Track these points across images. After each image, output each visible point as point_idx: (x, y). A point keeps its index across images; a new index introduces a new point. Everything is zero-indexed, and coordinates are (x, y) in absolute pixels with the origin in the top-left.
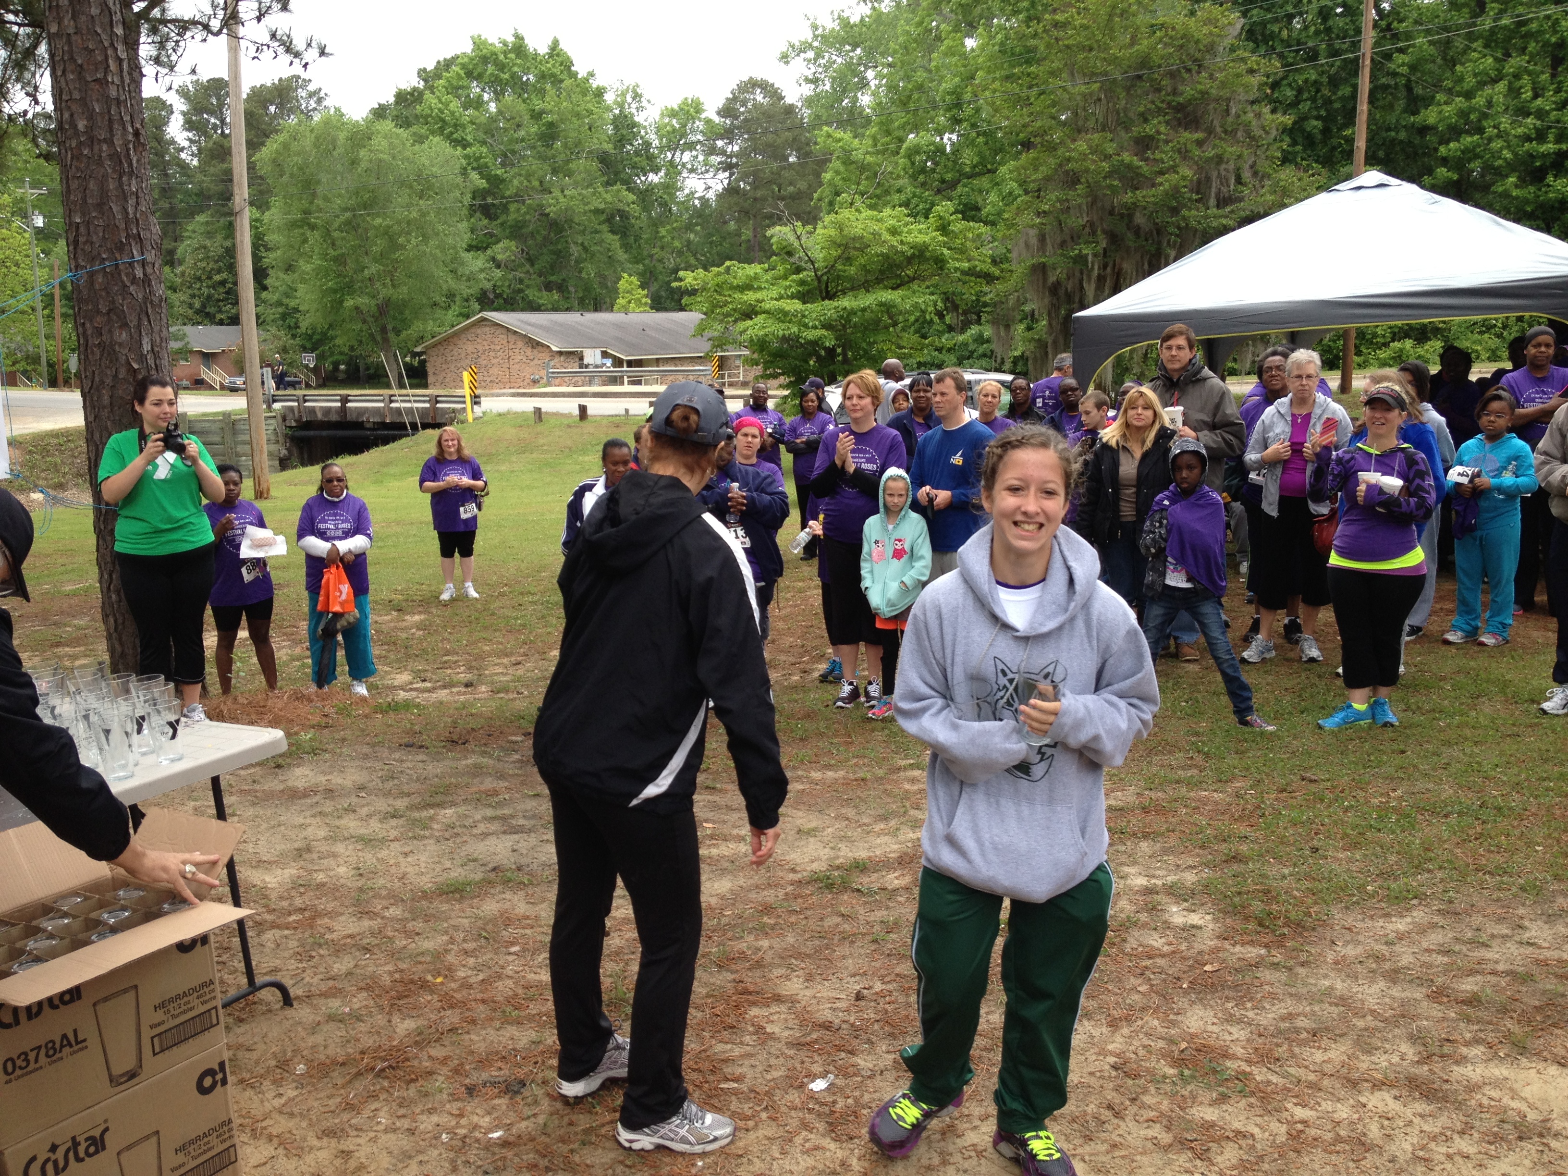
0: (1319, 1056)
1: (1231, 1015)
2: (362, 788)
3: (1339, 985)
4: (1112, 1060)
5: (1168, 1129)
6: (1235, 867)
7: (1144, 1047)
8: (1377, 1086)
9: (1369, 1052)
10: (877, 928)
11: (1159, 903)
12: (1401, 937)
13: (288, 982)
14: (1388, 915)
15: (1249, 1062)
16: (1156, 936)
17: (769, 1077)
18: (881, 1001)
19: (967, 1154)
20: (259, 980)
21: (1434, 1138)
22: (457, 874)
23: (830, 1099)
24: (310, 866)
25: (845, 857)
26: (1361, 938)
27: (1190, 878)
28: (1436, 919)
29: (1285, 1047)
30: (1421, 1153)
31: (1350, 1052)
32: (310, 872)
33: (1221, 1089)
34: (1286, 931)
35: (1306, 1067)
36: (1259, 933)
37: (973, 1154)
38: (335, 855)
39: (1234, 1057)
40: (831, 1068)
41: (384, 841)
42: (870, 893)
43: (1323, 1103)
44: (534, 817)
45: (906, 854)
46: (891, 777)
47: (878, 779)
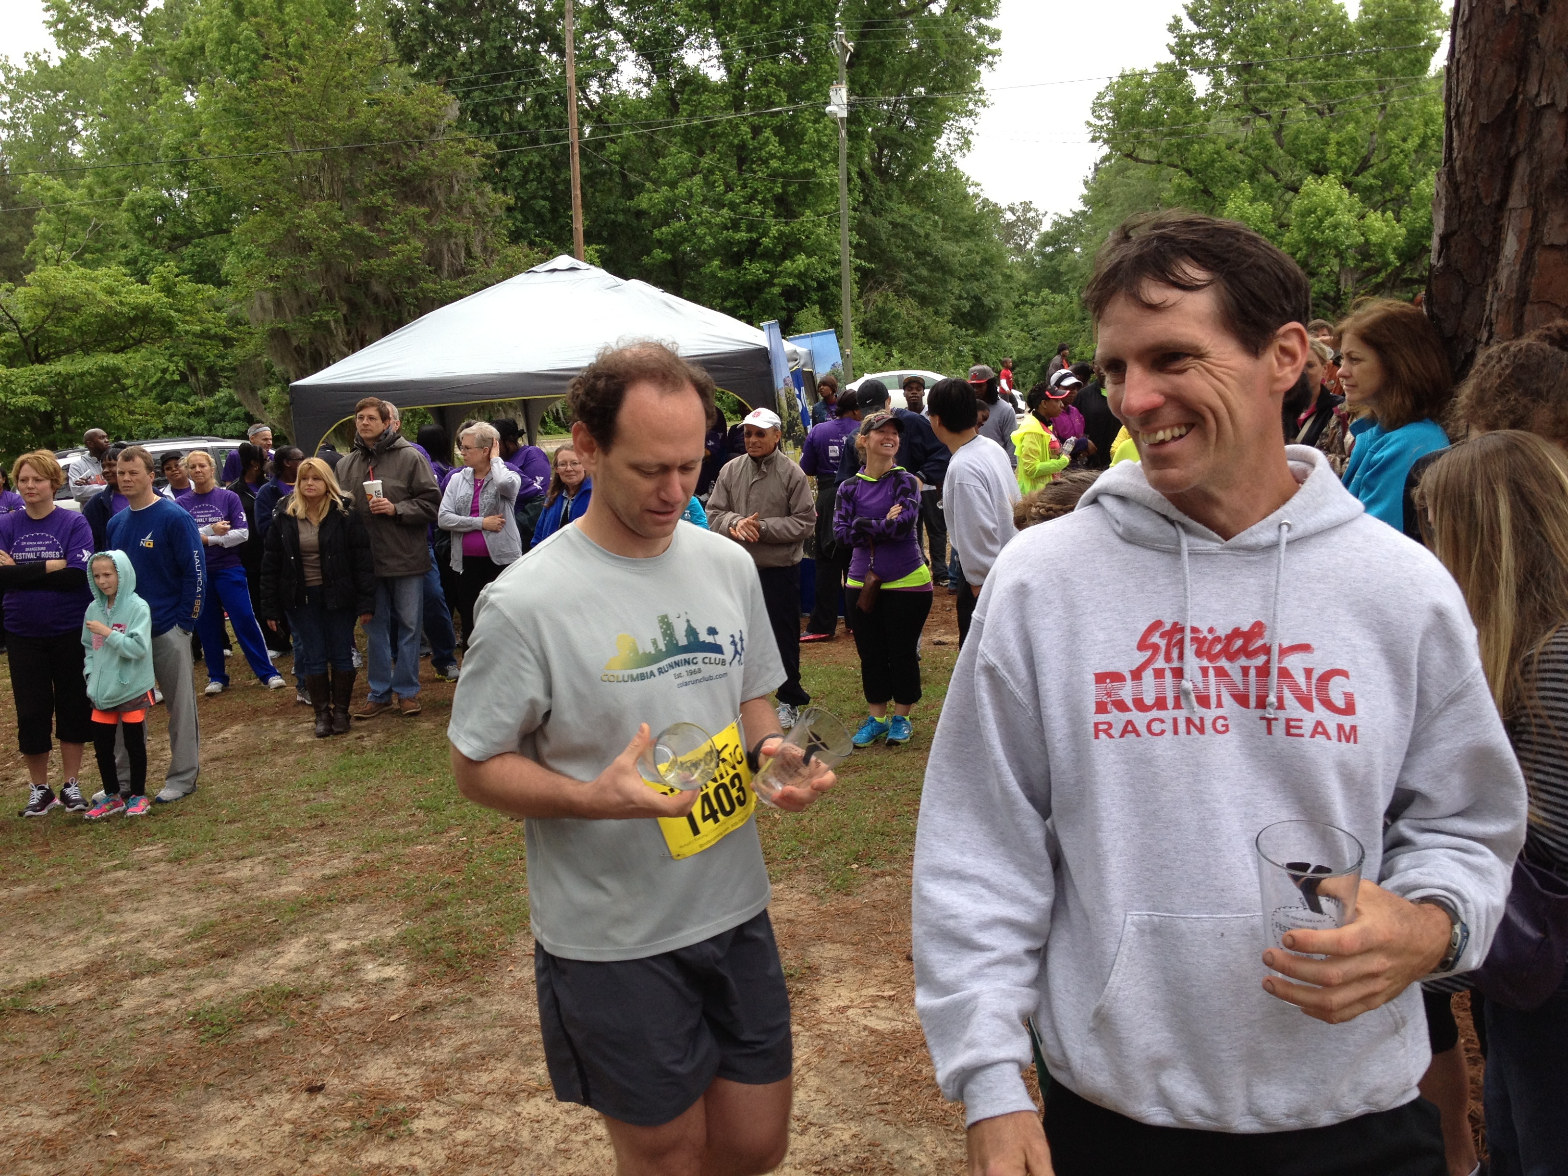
0: (485, 1078)
1: (409, 1058)
3: (510, 1008)
6: (434, 914)
8: (532, 1093)
9: (530, 1065)
11: (355, 964)
15: (420, 1099)
16: (348, 996)
21: (575, 1129)
25: (21, 979)
27: (390, 933)
29: (455, 1077)
30: (562, 1146)
31: (512, 1068)
33: (390, 1131)
34: (470, 967)
35: (472, 1091)
36: (445, 973)
39: (406, 1097)
42: (47, 1012)
43: (483, 1121)
45: (94, 963)
46: (89, 882)
47: (74, 887)
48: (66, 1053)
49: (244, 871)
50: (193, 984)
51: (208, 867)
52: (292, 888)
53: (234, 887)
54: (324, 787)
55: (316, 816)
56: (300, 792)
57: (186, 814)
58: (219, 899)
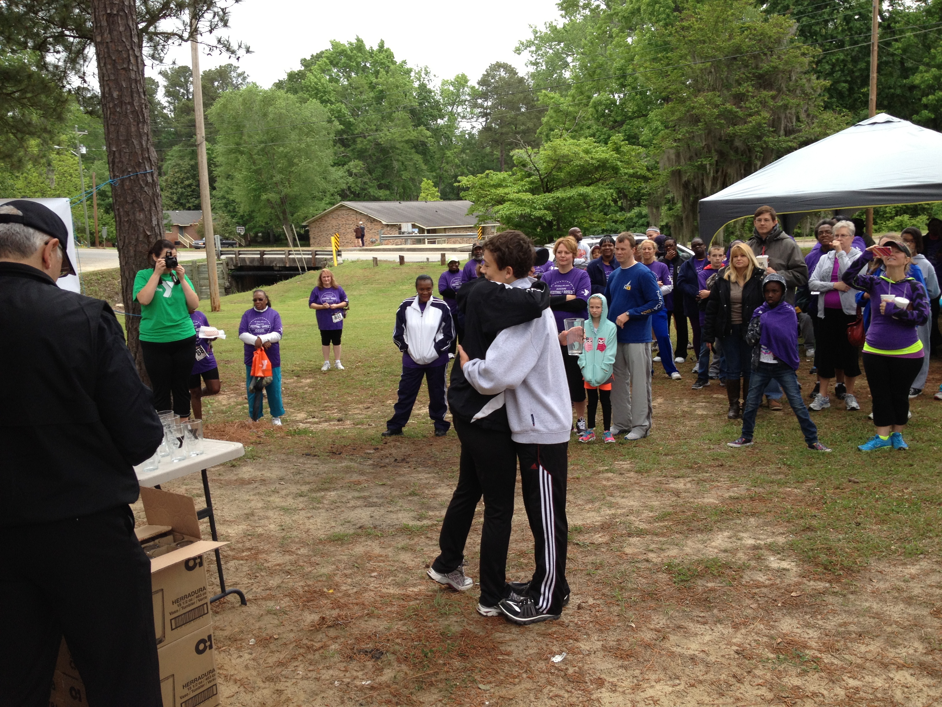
0: (863, 648)
1: (808, 623)
2: (282, 479)
3: (875, 606)
4: (735, 648)
5: (771, 690)
6: (809, 533)
7: (755, 641)
8: (900, 667)
9: (894, 647)
10: (589, 567)
11: (763, 555)
12: (913, 577)
13: (244, 591)
14: (905, 564)
15: (820, 651)
16: (761, 574)
17: (527, 653)
18: (594, 610)
19: (648, 702)
20: (228, 589)
21: (936, 700)
22: (339, 530)
23: (564, 667)
24: (254, 524)
26: (888, 577)
27: (781, 540)
28: (935, 567)
29: (842, 642)
31: (882, 646)
32: (254, 527)
33: (803, 667)
34: (841, 572)
35: (855, 655)
36: (824, 574)
37: (651, 702)
38: (267, 518)
39: (810, 648)
40: (564, 649)
41: (296, 510)
42: (584, 546)
43: (866, 677)
44: (382, 497)
45: (605, 523)
46: (594, 477)
47: (587, 478)
48: (600, 572)
49: (680, 485)
50: (664, 547)
51: (659, 479)
52: (712, 500)
53: (677, 493)
54: (718, 442)
55: (717, 459)
56: (705, 444)
57: (639, 446)
58: (669, 500)
